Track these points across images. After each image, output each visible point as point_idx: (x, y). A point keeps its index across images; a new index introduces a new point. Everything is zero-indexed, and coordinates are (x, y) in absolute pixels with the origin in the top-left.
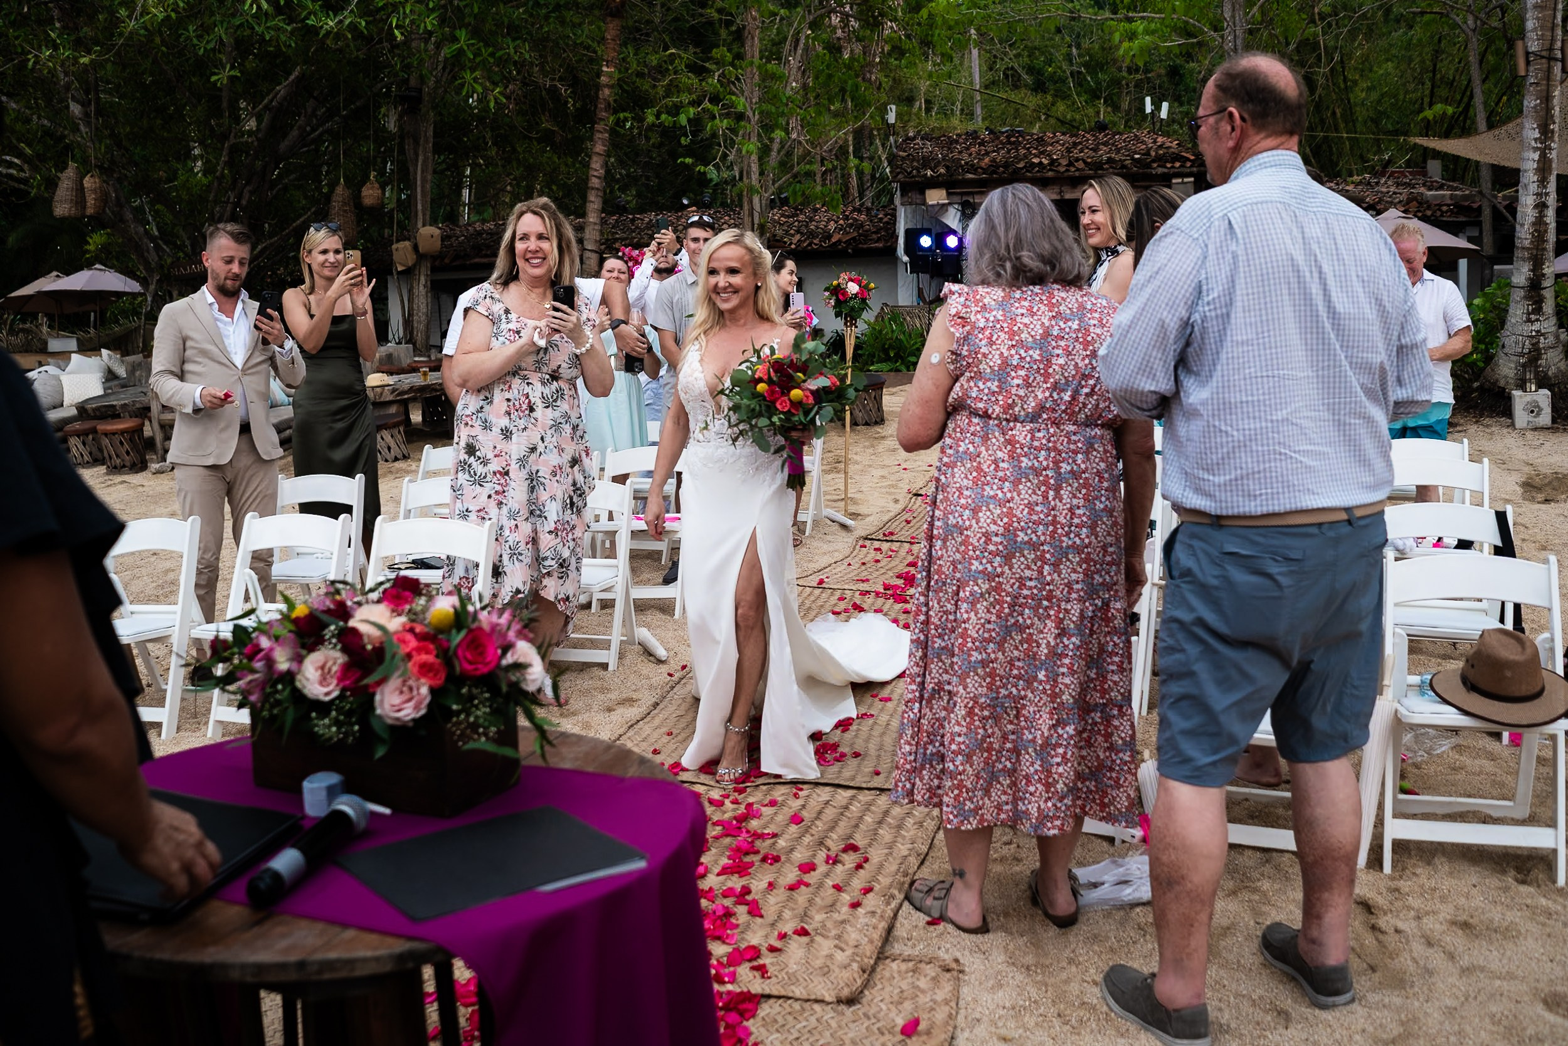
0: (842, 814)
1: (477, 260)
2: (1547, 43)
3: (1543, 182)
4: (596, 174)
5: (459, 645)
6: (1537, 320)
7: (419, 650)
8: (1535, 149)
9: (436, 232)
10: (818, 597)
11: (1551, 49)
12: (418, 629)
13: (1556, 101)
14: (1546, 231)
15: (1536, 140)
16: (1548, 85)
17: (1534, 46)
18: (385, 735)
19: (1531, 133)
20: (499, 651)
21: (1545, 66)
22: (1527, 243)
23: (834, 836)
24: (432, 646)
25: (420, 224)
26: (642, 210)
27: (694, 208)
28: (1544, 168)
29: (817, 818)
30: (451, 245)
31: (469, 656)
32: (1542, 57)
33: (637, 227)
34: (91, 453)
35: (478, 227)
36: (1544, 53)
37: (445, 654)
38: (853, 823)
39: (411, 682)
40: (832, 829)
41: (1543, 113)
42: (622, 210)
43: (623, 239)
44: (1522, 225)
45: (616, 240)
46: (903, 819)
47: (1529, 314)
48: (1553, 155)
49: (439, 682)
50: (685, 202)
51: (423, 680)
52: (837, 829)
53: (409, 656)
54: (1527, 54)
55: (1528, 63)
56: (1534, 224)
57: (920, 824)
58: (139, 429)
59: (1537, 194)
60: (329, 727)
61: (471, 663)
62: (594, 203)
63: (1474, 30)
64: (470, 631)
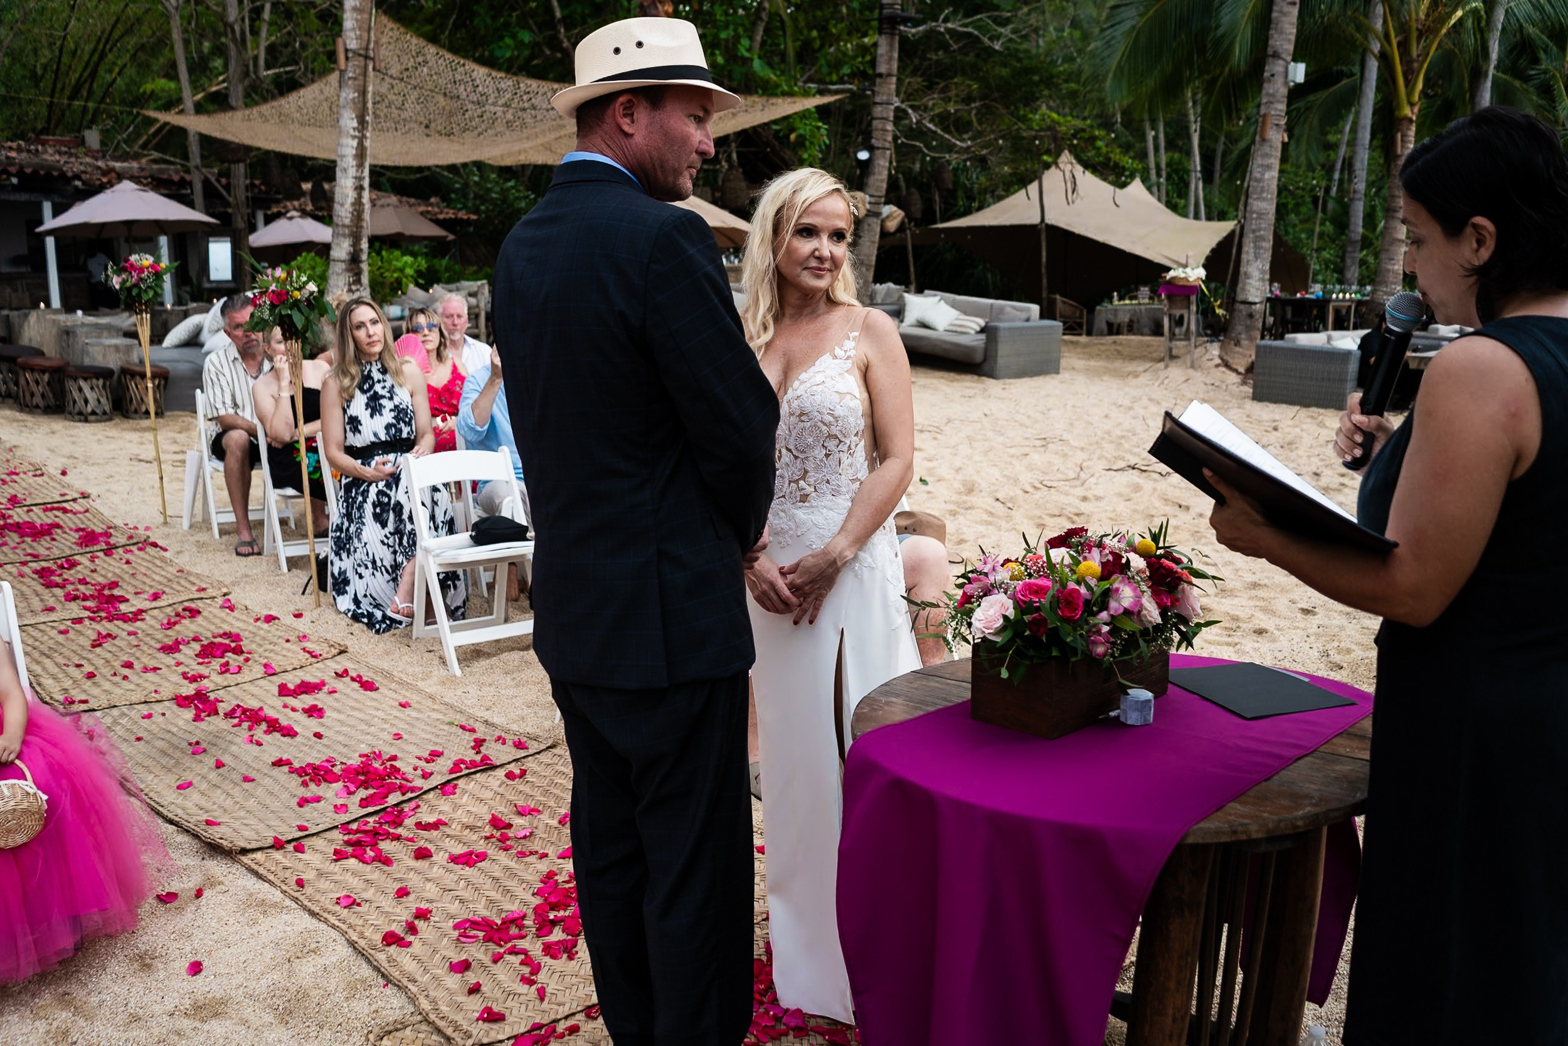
2: (364, 44)
3: (360, 166)
6: (358, 290)
8: (354, 137)
11: (367, 49)
13: (370, 96)
14: (363, 211)
15: (354, 129)
16: (365, 81)
17: (353, 44)
19: (349, 121)
21: (363, 63)
22: (347, 221)
28: (361, 154)
32: (360, 55)
36: (362, 52)
41: (360, 105)
44: (342, 205)
47: (350, 285)
48: (367, 143)
54: (347, 50)
55: (347, 58)
56: (353, 204)
59: (356, 178)
63: (177, 9)
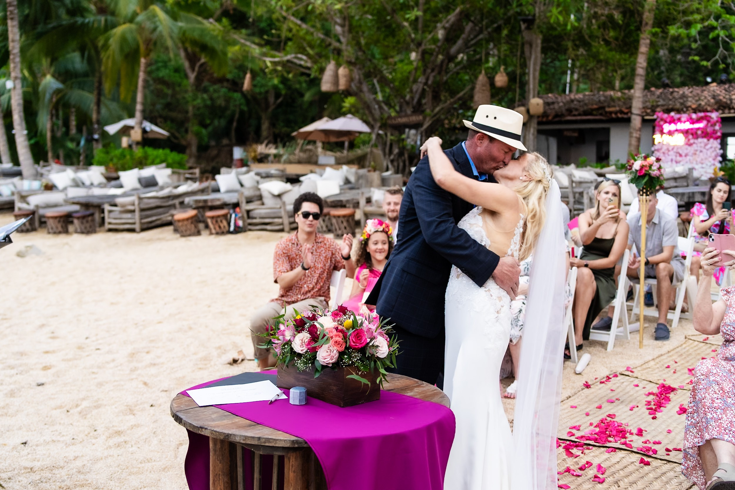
0: (637, 470)
1: (569, 118)
4: (640, 65)
5: (351, 334)
7: (336, 336)
9: (540, 101)
10: (700, 348)
12: (340, 327)
18: (319, 369)
20: (368, 340)
23: (626, 480)
24: (341, 334)
25: (531, 95)
26: (683, 84)
27: (715, 84)
29: (622, 469)
30: (554, 108)
31: (354, 340)
33: (674, 98)
34: (327, 226)
35: (572, 96)
37: (345, 337)
38: (641, 475)
39: (331, 348)
40: (627, 476)
42: (665, 86)
43: (663, 105)
45: (658, 106)
46: (671, 479)
49: (342, 349)
50: (709, 80)
51: (335, 348)
52: (630, 478)
53: (332, 338)
57: (680, 484)
58: (352, 215)
60: (300, 364)
61: (354, 342)
62: (639, 83)
64: (357, 330)
